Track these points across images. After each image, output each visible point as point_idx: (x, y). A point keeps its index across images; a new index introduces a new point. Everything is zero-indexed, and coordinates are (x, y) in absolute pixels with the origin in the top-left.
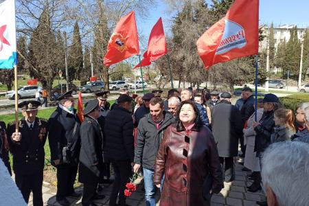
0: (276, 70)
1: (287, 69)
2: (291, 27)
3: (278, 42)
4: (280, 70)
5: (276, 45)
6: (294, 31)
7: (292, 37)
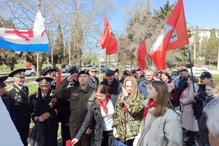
0: (200, 58)
1: (209, 58)
2: (211, 29)
3: (202, 39)
4: (204, 58)
5: (200, 41)
6: (213, 31)
7: (211, 36)
